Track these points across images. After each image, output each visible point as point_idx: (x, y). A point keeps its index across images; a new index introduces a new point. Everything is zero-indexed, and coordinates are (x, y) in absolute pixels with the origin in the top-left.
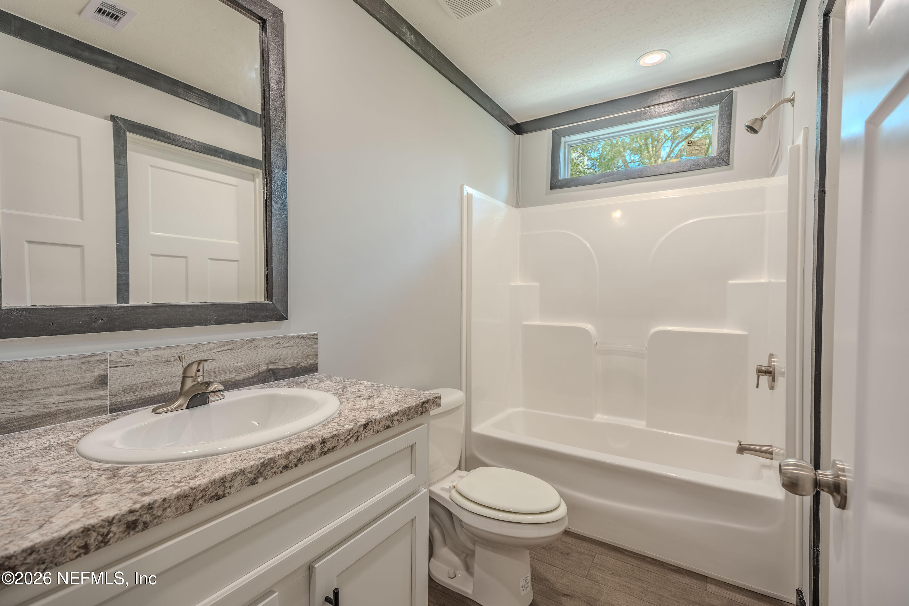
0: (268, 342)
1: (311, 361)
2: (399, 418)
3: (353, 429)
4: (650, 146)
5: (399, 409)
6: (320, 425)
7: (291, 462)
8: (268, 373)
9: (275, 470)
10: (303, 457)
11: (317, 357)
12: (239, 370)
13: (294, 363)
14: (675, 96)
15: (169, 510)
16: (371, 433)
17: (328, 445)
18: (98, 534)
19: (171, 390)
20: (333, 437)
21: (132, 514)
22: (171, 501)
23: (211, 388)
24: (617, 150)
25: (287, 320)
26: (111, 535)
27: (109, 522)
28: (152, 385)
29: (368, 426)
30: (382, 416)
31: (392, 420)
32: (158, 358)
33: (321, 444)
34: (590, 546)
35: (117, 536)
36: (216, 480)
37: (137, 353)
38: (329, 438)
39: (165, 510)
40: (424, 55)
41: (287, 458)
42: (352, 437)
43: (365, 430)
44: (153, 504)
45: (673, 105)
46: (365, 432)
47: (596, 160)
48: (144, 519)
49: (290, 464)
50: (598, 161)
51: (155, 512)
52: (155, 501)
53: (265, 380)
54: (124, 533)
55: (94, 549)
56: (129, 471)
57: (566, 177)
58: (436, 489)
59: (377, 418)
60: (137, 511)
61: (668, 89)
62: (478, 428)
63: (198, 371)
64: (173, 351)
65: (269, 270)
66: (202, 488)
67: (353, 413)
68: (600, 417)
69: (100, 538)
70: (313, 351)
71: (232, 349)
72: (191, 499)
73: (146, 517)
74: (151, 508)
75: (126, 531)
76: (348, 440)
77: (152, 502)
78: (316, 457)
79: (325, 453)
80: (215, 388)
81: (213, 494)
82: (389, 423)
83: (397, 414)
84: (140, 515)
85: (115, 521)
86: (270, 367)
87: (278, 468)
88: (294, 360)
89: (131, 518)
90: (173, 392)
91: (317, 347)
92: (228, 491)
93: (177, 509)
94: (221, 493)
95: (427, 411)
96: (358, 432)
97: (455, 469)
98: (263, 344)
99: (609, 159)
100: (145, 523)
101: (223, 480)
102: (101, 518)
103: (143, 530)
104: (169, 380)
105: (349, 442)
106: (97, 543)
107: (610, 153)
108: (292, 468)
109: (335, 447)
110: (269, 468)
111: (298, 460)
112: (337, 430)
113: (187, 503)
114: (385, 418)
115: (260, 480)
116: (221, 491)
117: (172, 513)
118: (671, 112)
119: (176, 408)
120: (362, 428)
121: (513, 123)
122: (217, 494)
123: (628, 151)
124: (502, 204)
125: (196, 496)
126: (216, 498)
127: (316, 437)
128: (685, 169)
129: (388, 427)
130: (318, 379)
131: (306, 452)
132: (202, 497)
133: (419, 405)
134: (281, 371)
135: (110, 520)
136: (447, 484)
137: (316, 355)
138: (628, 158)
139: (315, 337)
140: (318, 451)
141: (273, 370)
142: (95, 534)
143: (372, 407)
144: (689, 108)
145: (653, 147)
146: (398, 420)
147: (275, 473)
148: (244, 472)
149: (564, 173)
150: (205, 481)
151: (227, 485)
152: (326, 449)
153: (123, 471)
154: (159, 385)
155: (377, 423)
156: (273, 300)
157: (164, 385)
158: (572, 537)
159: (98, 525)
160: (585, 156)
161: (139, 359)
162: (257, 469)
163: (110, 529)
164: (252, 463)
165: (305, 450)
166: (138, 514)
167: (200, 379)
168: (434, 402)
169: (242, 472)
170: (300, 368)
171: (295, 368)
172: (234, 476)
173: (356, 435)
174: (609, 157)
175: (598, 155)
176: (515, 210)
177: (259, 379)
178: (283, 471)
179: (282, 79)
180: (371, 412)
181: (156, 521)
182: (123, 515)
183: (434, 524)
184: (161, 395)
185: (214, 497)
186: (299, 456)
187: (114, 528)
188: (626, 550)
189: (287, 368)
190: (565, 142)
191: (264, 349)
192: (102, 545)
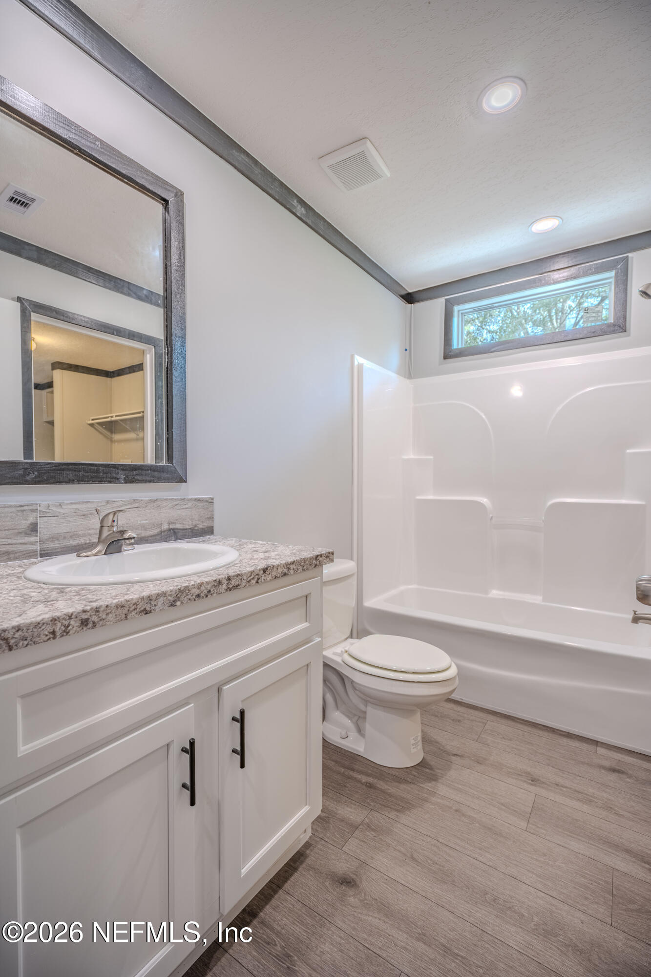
0: (168, 503)
1: (208, 524)
2: (295, 567)
3: (254, 571)
4: (554, 317)
5: (295, 559)
6: (225, 567)
7: (202, 592)
8: (169, 533)
9: (189, 597)
10: (212, 590)
11: (213, 520)
12: (144, 527)
13: (192, 524)
14: (570, 262)
15: (110, 615)
16: (270, 578)
17: (234, 582)
18: (62, 625)
19: (88, 542)
20: (237, 576)
21: (84, 613)
22: (112, 608)
23: (126, 536)
24: (518, 322)
25: (186, 482)
26: (70, 627)
27: (69, 617)
28: (73, 536)
29: (267, 570)
30: (280, 564)
31: (289, 569)
32: (77, 511)
33: (227, 581)
34: (481, 714)
35: (75, 629)
36: (144, 597)
37: (60, 505)
38: (234, 576)
39: (107, 614)
40: (313, 226)
41: (199, 589)
42: (253, 578)
43: (264, 574)
44: (99, 608)
45: (568, 271)
46: (265, 576)
47: (496, 333)
48: (93, 619)
49: (202, 594)
50: (498, 333)
51: (100, 615)
52: (101, 606)
53: (166, 538)
54: (79, 628)
55: (59, 636)
56: (73, 590)
57: (460, 346)
58: (328, 653)
59: (275, 564)
60: (88, 612)
61: (562, 255)
62: (370, 603)
63: (114, 521)
64: (89, 505)
65: (170, 434)
66: (134, 602)
67: (253, 561)
68: (495, 593)
69: (63, 628)
70: (209, 514)
71: (137, 507)
72: (126, 609)
73: (95, 618)
74: (98, 611)
75: (81, 626)
76: (250, 580)
77: (98, 606)
78: (223, 592)
79: (231, 589)
80: (130, 535)
81: (142, 609)
82: (286, 571)
83: (293, 563)
84: (91, 616)
85: (73, 617)
86: (171, 527)
87: (192, 596)
88: (192, 522)
89: (85, 616)
90: (89, 543)
91: (213, 511)
92: (153, 608)
93: (116, 615)
94: (148, 609)
95: (321, 564)
96: (258, 574)
97: (346, 637)
98: (164, 504)
99: (510, 332)
100: (94, 622)
101: (150, 599)
102: (63, 613)
103: (93, 628)
104: (86, 532)
105: (251, 583)
106: (61, 632)
107: (510, 325)
108: (203, 598)
109: (238, 585)
110: (184, 594)
111: (208, 592)
112: (240, 571)
113: (124, 612)
114: (282, 566)
115: (178, 603)
116: (149, 607)
117: (112, 618)
118: (565, 278)
119: (96, 553)
120: (262, 572)
121: (403, 293)
122: (145, 609)
123: (530, 323)
124: (393, 375)
125: (130, 607)
126: (144, 612)
127: (222, 574)
128: (581, 336)
129: (285, 574)
130: (215, 539)
131: (214, 585)
132: (135, 609)
133: (313, 558)
134: (181, 531)
135: (70, 615)
136: (339, 649)
137: (212, 518)
138: (530, 330)
139: (211, 501)
140: (224, 586)
141: (174, 529)
142: (59, 624)
143: (269, 557)
144: (585, 274)
145: (557, 319)
146: (294, 569)
147: (190, 599)
148: (165, 594)
149: (457, 344)
150: (136, 596)
151: (152, 603)
152: (231, 586)
153: (67, 590)
154: (79, 536)
155: (275, 569)
156: (174, 462)
157: (83, 536)
158: (464, 706)
159: (62, 617)
160: (483, 329)
161: (62, 511)
162: (176, 593)
163: (70, 622)
164: (172, 588)
165: (213, 583)
166: (89, 614)
167: (115, 529)
168: (327, 557)
169: (164, 594)
170: (198, 530)
171: (193, 529)
172: (158, 596)
173: (256, 577)
174: (510, 330)
175: (498, 327)
176: (408, 381)
177: (161, 537)
178: (196, 599)
179: (182, 254)
180: (269, 561)
181: (101, 622)
182: (79, 613)
183: (326, 690)
184: (80, 545)
185: (143, 611)
186: (209, 588)
187: (72, 622)
188: (518, 719)
189: (186, 529)
190: (459, 311)
191: (166, 510)
192: (65, 634)
